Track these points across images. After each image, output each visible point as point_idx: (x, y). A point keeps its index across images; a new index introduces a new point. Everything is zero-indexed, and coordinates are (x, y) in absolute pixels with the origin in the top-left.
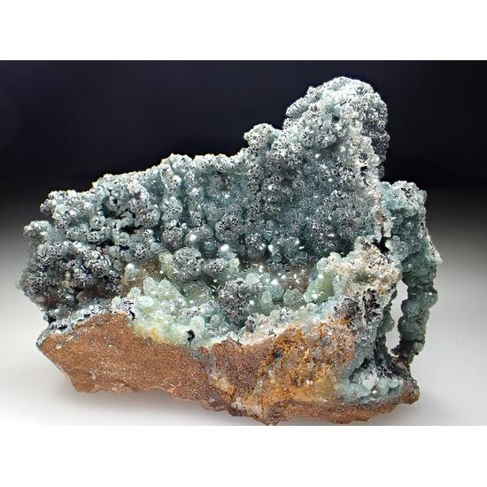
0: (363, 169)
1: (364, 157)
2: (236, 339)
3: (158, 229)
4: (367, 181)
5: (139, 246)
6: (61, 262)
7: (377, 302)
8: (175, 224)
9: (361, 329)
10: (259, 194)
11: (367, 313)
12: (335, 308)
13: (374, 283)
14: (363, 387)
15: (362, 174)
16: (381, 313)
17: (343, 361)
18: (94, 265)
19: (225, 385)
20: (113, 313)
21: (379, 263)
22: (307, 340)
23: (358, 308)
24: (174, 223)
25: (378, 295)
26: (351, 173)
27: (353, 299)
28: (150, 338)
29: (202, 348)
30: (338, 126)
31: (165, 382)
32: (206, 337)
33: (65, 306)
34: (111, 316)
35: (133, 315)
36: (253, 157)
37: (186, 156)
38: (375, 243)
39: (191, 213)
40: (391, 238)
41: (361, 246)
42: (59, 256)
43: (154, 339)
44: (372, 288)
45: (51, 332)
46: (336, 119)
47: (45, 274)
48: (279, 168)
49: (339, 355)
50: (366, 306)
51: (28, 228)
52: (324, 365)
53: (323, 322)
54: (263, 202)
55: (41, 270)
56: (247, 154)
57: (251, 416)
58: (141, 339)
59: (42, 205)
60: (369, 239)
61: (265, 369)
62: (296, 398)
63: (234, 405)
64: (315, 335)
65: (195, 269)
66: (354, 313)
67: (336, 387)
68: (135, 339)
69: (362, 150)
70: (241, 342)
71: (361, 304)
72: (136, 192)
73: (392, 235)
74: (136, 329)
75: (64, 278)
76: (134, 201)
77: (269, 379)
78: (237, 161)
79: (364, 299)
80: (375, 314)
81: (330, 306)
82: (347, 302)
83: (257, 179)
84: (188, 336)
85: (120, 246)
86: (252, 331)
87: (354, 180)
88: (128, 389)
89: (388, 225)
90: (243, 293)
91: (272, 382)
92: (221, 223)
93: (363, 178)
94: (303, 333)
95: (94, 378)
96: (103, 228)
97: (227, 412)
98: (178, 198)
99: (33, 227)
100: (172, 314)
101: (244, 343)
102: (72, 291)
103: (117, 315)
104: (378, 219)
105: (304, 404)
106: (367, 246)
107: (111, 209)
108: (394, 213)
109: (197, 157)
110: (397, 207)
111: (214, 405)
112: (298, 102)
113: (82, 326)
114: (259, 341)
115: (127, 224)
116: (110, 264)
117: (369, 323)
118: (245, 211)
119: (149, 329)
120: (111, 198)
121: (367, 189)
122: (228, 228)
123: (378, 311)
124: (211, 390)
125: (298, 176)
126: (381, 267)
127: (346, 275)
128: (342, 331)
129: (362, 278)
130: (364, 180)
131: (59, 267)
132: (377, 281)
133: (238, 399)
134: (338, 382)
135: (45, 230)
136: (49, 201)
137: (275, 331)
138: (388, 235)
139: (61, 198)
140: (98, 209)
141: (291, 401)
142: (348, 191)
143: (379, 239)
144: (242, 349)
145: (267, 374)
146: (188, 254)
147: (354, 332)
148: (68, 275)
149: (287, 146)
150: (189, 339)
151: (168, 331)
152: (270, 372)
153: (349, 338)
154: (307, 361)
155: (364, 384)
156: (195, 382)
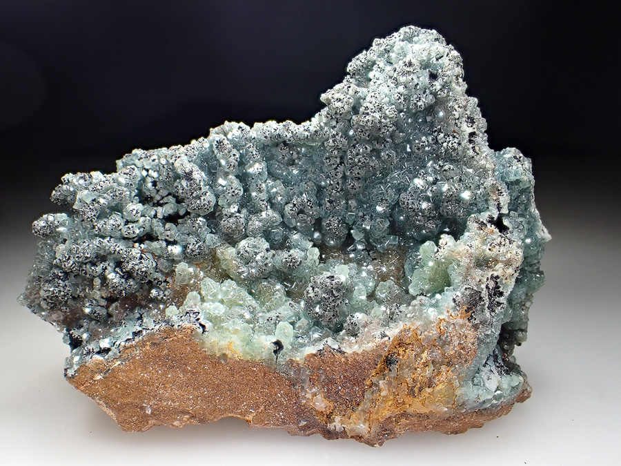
0: (472, 134)
1: (471, 120)
2: (336, 347)
3: (213, 217)
4: (477, 148)
5: (192, 239)
6: (88, 266)
7: (501, 290)
8: (236, 209)
9: (483, 323)
10: (341, 169)
11: (491, 303)
12: (454, 300)
13: (497, 267)
14: (487, 389)
15: (470, 141)
16: (505, 302)
17: (466, 361)
18: (137, 267)
19: (321, 403)
20: (176, 327)
21: (500, 244)
22: (424, 339)
23: (481, 298)
24: (234, 209)
25: (501, 282)
26: (456, 140)
27: (475, 288)
28: (224, 355)
29: (292, 361)
30: (438, 85)
31: (243, 407)
32: (296, 347)
33: (93, 322)
34: (173, 331)
35: (203, 327)
36: (334, 123)
37: (242, 124)
38: (491, 221)
39: (254, 194)
40: (508, 215)
41: (476, 225)
42: (87, 258)
43: (229, 356)
44: (496, 274)
45: (88, 358)
46: (433, 77)
47: (67, 282)
48: (369, 136)
49: (460, 354)
50: (490, 295)
51: (40, 224)
52: (443, 368)
53: (442, 317)
54: (344, 177)
55: (59, 278)
56: (324, 120)
57: (352, 437)
58: (213, 356)
59: (54, 192)
60: (484, 217)
61: (374, 380)
62: (410, 410)
63: (331, 426)
64: (434, 333)
65: (266, 265)
66: (475, 305)
67: (458, 392)
68: (205, 358)
69: (468, 112)
70: (343, 349)
71: (484, 294)
72: (187, 171)
73: (510, 210)
74: (208, 345)
75: (92, 287)
76: (184, 183)
77: (380, 390)
78: (312, 129)
79: (487, 287)
80: (499, 304)
81: (447, 298)
82: (468, 292)
83: (339, 149)
84: (273, 347)
85: (166, 240)
86: (355, 335)
87: (460, 148)
88: (194, 422)
89: (505, 199)
90: (338, 290)
91: (383, 394)
92: (291, 205)
93: (471, 146)
94: (419, 332)
95: (149, 412)
96: (142, 219)
97: (320, 436)
98: (237, 177)
99: (47, 221)
100: (248, 322)
101: (349, 351)
102: (103, 303)
103: (181, 329)
104: (494, 193)
105: (420, 416)
106: (482, 225)
107: (148, 193)
108: (510, 185)
109: (257, 125)
110: (512, 178)
111: (304, 428)
112: (361, 56)
113: (131, 347)
114: (370, 346)
115: (171, 212)
116: (154, 264)
117: (493, 314)
118: (320, 190)
119: (224, 343)
120: (149, 180)
121: (477, 158)
122: (301, 212)
123: (502, 300)
124: (302, 412)
125: (388, 146)
126: (502, 249)
127: (465, 261)
128: (462, 326)
129: (483, 263)
130: (473, 148)
131: (86, 273)
132: (500, 265)
133: (338, 418)
134: (461, 386)
135: (63, 224)
136: (65, 187)
137: (387, 333)
138: (505, 211)
139: (82, 182)
140: (133, 194)
141: (404, 415)
142: (452, 161)
143: (496, 217)
144: (346, 357)
145: (377, 385)
146: (255, 247)
147: (476, 327)
148: (97, 282)
149: (380, 109)
150: (275, 352)
151: (248, 344)
152: (381, 382)
153: (471, 334)
154: (426, 365)
155: (487, 385)
156: (282, 404)
